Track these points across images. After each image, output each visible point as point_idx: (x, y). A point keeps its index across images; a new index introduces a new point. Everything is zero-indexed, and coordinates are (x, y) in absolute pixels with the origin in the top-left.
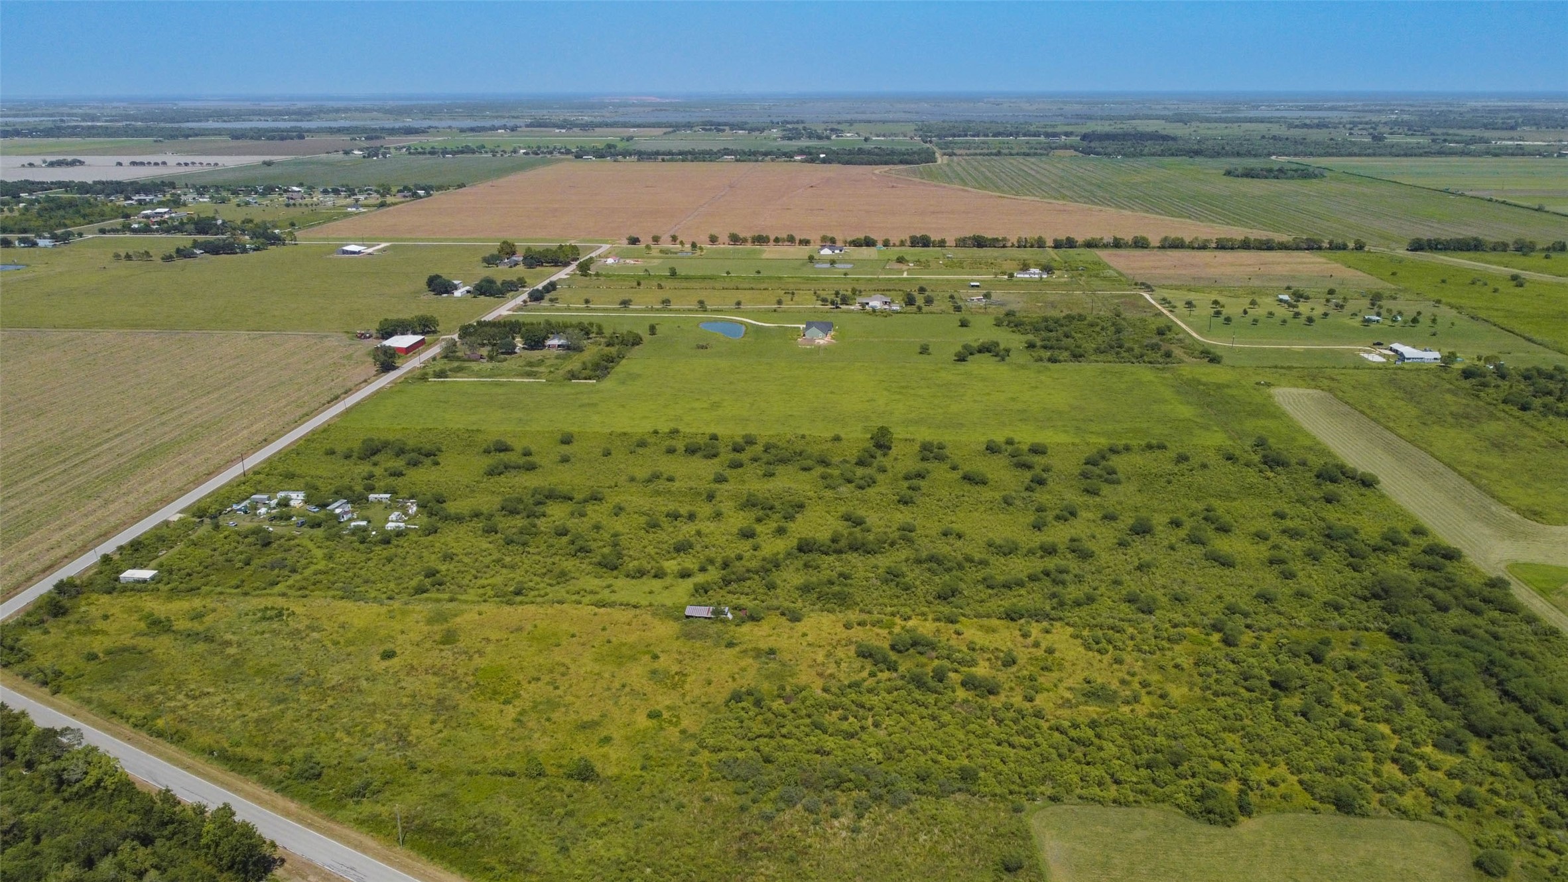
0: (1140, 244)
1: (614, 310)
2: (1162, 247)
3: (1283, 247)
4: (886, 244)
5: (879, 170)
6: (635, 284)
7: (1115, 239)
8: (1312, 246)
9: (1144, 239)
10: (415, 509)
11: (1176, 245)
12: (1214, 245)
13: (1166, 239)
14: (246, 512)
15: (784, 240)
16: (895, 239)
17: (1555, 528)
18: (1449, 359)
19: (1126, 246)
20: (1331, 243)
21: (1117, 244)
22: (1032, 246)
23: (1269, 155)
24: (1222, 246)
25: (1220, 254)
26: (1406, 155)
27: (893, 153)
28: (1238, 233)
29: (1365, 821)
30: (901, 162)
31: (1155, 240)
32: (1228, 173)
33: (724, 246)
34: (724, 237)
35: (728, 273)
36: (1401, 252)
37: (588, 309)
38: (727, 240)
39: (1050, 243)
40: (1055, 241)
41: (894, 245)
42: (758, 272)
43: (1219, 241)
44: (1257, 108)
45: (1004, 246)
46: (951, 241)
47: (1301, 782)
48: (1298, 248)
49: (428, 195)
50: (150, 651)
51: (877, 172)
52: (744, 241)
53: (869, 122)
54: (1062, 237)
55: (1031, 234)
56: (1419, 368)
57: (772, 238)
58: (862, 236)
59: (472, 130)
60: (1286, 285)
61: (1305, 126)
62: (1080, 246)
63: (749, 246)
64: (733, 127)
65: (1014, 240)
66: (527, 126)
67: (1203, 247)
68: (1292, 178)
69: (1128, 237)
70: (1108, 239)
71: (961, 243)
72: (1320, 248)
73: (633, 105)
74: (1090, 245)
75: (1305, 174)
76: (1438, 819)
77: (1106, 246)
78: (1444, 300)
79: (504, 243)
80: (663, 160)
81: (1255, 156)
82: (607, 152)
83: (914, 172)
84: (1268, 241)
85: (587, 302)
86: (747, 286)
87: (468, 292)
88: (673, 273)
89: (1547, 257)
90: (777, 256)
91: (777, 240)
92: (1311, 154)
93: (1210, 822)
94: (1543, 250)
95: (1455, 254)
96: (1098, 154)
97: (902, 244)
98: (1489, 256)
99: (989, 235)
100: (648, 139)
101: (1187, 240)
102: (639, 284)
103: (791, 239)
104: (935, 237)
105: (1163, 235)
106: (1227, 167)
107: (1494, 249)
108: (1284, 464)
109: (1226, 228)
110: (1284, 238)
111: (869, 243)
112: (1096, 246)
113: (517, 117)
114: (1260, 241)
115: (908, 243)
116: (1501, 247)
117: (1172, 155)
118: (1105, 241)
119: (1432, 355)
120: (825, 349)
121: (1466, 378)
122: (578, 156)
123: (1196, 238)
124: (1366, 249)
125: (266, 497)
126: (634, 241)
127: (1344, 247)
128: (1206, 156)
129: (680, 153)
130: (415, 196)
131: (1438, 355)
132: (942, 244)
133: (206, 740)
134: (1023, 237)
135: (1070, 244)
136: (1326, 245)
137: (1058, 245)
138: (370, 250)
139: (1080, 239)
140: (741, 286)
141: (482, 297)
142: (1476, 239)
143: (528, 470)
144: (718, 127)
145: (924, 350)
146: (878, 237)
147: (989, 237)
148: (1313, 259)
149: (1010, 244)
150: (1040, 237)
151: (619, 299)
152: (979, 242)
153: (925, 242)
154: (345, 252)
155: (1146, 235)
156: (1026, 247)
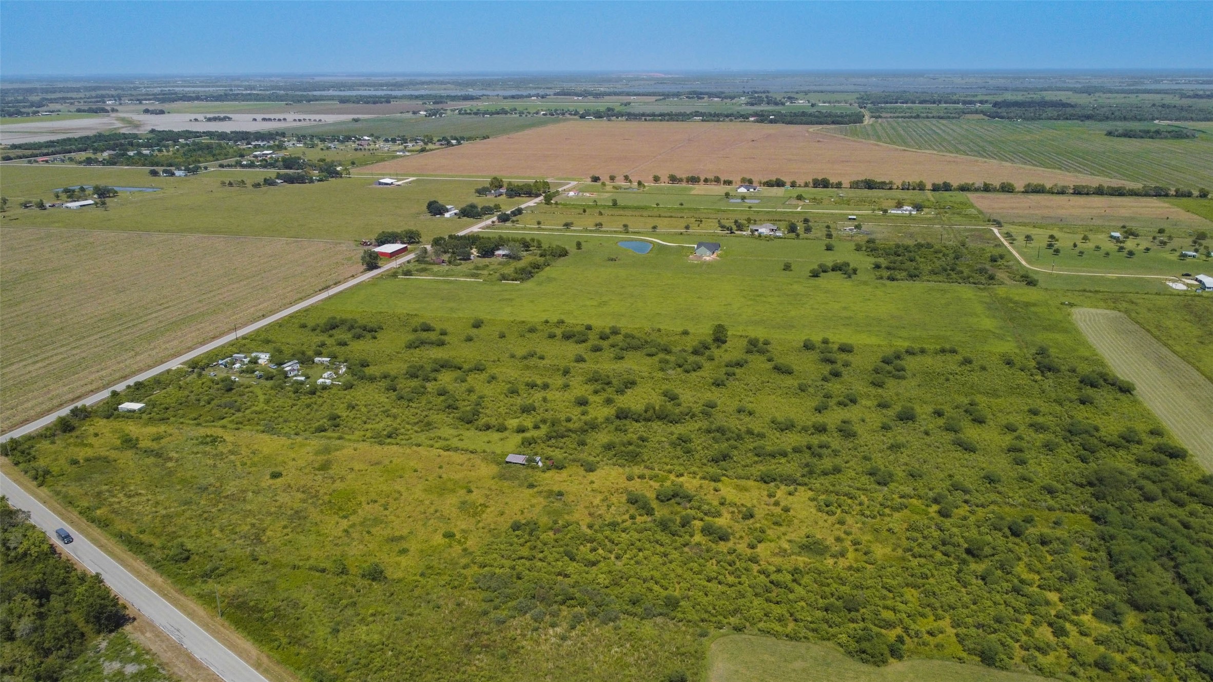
0: (1007, 189)
1: (558, 230)
2: (1026, 192)
3: (1133, 193)
4: (793, 185)
6: (582, 211)
7: (985, 184)
8: (1160, 193)
9: (1010, 185)
10: (344, 370)
11: (1038, 190)
12: (1071, 191)
13: (1029, 185)
14: (225, 366)
15: (711, 181)
16: (800, 182)
19: (995, 190)
20: (1177, 191)
21: (986, 189)
22: (914, 189)
23: (1153, 119)
24: (1078, 192)
25: (1076, 198)
27: (830, 115)
28: (1094, 181)
29: (1003, 674)
30: (833, 123)
31: (1019, 185)
33: (664, 184)
34: (664, 178)
35: (658, 204)
37: (540, 229)
38: (667, 180)
39: (929, 186)
40: (934, 185)
41: (800, 186)
42: (682, 204)
43: (1077, 187)
45: (891, 189)
46: (846, 184)
47: (957, 635)
48: (1147, 195)
49: (459, 143)
50: (115, 461)
51: (811, 130)
52: (681, 180)
53: (822, 92)
54: (940, 181)
55: (914, 179)
57: (702, 178)
58: (774, 179)
59: (513, 97)
60: (1122, 224)
62: (955, 190)
63: (684, 185)
64: (712, 95)
65: (898, 182)
66: (555, 95)
67: (1062, 192)
68: (1166, 138)
69: (997, 183)
70: (979, 183)
71: (855, 185)
72: (1167, 195)
74: (963, 188)
75: (1178, 135)
77: (976, 190)
79: (495, 178)
80: (646, 120)
81: (1140, 120)
82: (605, 114)
84: (1120, 188)
85: (539, 223)
86: (668, 215)
87: (456, 214)
88: (615, 204)
90: (702, 193)
91: (706, 180)
92: (1192, 119)
93: (863, 660)
96: (1002, 118)
97: (806, 185)
100: (638, 105)
101: (1048, 186)
102: (585, 211)
103: (717, 180)
104: (833, 180)
105: (1027, 182)
106: (1109, 128)
108: (1056, 370)
110: (1137, 186)
111: (779, 184)
112: (968, 190)
113: (551, 88)
114: (1113, 189)
115: (811, 185)
117: (1067, 119)
118: (976, 186)
120: (709, 265)
122: (583, 117)
123: (1056, 185)
125: (243, 355)
126: (595, 179)
127: (1189, 195)
128: (1095, 120)
130: (449, 144)
132: (839, 185)
133: (122, 527)
134: (907, 181)
135: (947, 187)
136: (1173, 192)
137: (936, 188)
138: (400, 183)
139: (955, 184)
140: (662, 214)
141: (465, 218)
143: (438, 345)
144: (699, 95)
145: (787, 267)
146: (787, 179)
147: (879, 181)
148: (1162, 205)
149: (895, 187)
150: (921, 182)
151: (564, 222)
152: (870, 185)
153: (825, 184)
154: (380, 184)
155: (1012, 182)
156: (908, 189)
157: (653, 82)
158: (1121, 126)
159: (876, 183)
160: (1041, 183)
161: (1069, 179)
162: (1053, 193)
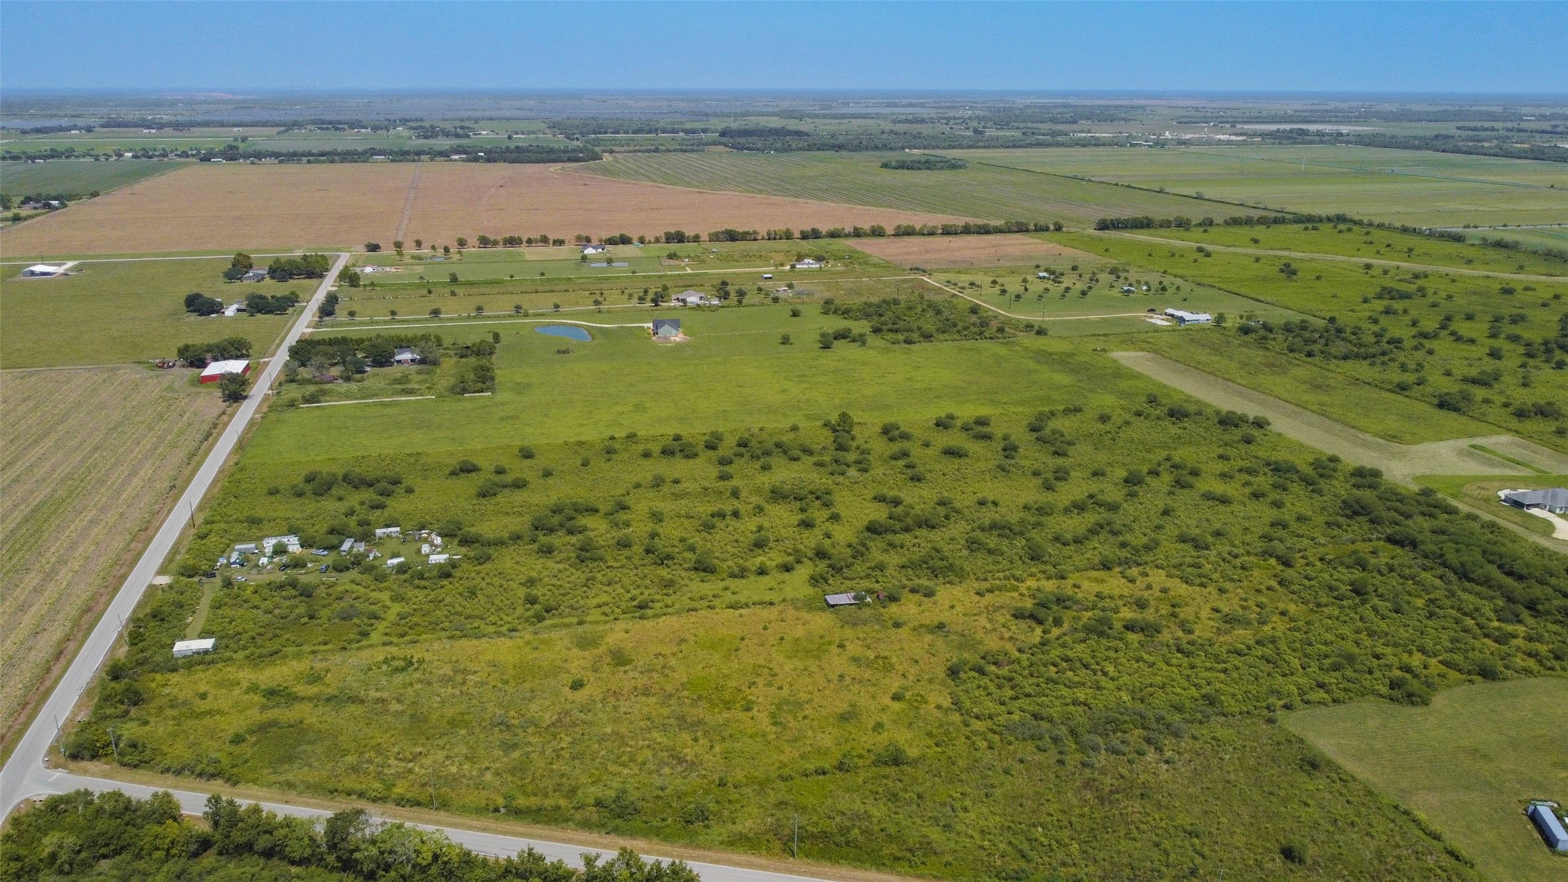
0: (877, 232)
2: (896, 235)
3: (998, 231)
4: (642, 240)
5: (554, 168)
6: (425, 292)
7: (856, 229)
8: (1022, 229)
9: (880, 228)
10: (439, 539)
11: (909, 232)
12: (940, 231)
13: (899, 227)
14: (242, 565)
15: (536, 241)
16: (649, 237)
17: (1414, 448)
18: (1220, 319)
19: (866, 235)
20: (1035, 225)
21: (857, 233)
22: (781, 238)
23: (903, 148)
24: (948, 232)
25: (947, 239)
26: (1015, 146)
27: (552, 151)
28: (960, 221)
29: (1508, 683)
30: (570, 160)
31: (890, 230)
32: (885, 165)
33: (472, 249)
34: (473, 241)
35: (512, 277)
36: (1091, 231)
37: (394, 321)
38: (477, 243)
39: (797, 235)
40: (802, 232)
41: (650, 242)
42: (543, 274)
43: (944, 227)
44: (846, 104)
45: (755, 239)
46: (704, 237)
47: (1440, 662)
48: (1010, 232)
49: (64, 206)
50: (301, 722)
51: (552, 169)
52: (495, 243)
53: (492, 119)
54: (808, 228)
55: (780, 227)
56: (1201, 329)
57: (524, 239)
58: (617, 234)
59: (38, 131)
60: (1034, 264)
61: (907, 121)
62: (824, 237)
63: (500, 248)
64: (352, 125)
65: (763, 232)
66: (103, 126)
67: (932, 233)
68: (942, 168)
69: (866, 227)
70: (848, 229)
71: (715, 237)
72: (1027, 231)
73: (202, 102)
74: (833, 235)
75: (954, 166)
76: (1551, 672)
77: (847, 236)
78: (1171, 271)
79: (238, 254)
80: (309, 162)
81: (891, 149)
82: (231, 154)
83: (588, 168)
85: (393, 313)
86: (545, 288)
87: (238, 310)
88: (454, 279)
89: (1205, 231)
90: (541, 258)
91: (529, 241)
92: (938, 147)
93: (1413, 703)
94: (1200, 225)
95: (1135, 231)
96: (751, 149)
97: (657, 240)
98: (1162, 231)
100: (262, 138)
101: (918, 227)
102: (430, 292)
103: (544, 240)
104: (689, 232)
105: (896, 224)
106: (884, 160)
107: (1161, 226)
108: (1186, 415)
109: (929, 215)
110: (999, 223)
111: (625, 240)
112: (839, 236)
113: (78, 116)
114: (979, 227)
115: (663, 240)
116: (1165, 224)
117: (819, 149)
118: (846, 231)
119: (1203, 317)
120: (679, 347)
121: (1246, 333)
122: (206, 159)
123: (925, 226)
124: (1064, 229)
125: (253, 545)
126: (374, 248)
127: (1046, 229)
128: (849, 150)
129: (322, 154)
130: (48, 206)
131: (1208, 317)
132: (696, 239)
133: (474, 798)
134: (772, 229)
135: (816, 234)
136: (1032, 227)
137: (805, 236)
138: (61, 270)
139: (824, 228)
140: (540, 288)
141: (259, 316)
142: (1147, 218)
143: (518, 487)
144: (335, 125)
145: (785, 341)
146: (635, 237)
147: (741, 231)
148: (1030, 240)
149: (760, 237)
150: (788, 230)
151: (429, 309)
152: (732, 236)
153: (679, 238)
154: (33, 273)
155: (882, 224)
156: (775, 239)
157: (230, 107)
158: (893, 156)
159: (739, 233)
160: (911, 224)
161: (937, 219)
162: (923, 235)
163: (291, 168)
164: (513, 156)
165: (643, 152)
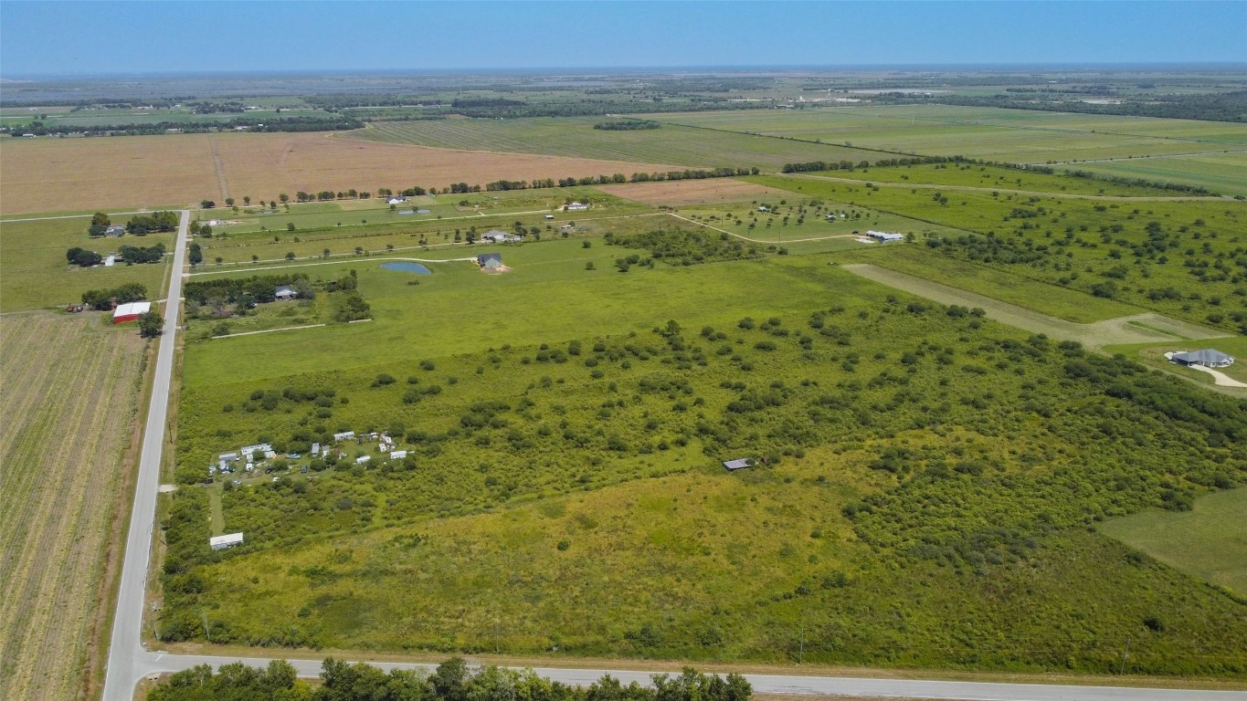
0: (619, 180)
1: (281, 263)
2: (633, 181)
4: (433, 191)
6: (272, 239)
7: (602, 177)
8: (729, 174)
9: (621, 176)
10: (390, 439)
11: (643, 179)
12: (667, 177)
13: (635, 175)
14: (231, 471)
15: (346, 195)
16: (439, 188)
17: (1092, 325)
18: (910, 237)
19: (610, 182)
20: (739, 171)
21: (604, 181)
22: (544, 187)
24: (672, 178)
25: (673, 183)
26: (690, 110)
28: (681, 169)
31: (628, 177)
32: (597, 127)
33: (293, 203)
34: (293, 196)
35: (339, 224)
36: (780, 174)
38: (297, 198)
39: (557, 183)
40: (560, 181)
41: (439, 193)
42: (364, 222)
43: (670, 174)
44: (542, 80)
45: (524, 188)
46: (483, 187)
47: (1186, 478)
48: (720, 176)
50: (351, 594)
52: (312, 198)
53: (255, 96)
54: (565, 178)
55: (544, 177)
56: (899, 245)
57: (336, 194)
58: (412, 187)
60: (751, 200)
62: (578, 184)
63: (316, 202)
64: (134, 103)
65: (529, 182)
67: (661, 179)
69: (610, 175)
70: (597, 178)
71: (491, 188)
72: (733, 175)
74: (585, 183)
75: (652, 126)
77: (596, 183)
78: (855, 202)
79: (97, 214)
80: (112, 135)
81: (596, 114)
82: (39, 130)
84: (701, 172)
85: (255, 258)
86: (374, 232)
87: (116, 261)
88: (291, 228)
89: (866, 171)
91: (340, 195)
92: (632, 112)
93: (1182, 510)
94: (859, 167)
95: (813, 173)
96: (484, 117)
97: (445, 191)
98: (833, 172)
99: (512, 180)
101: (650, 175)
103: (353, 194)
104: (470, 184)
105: (633, 173)
106: (597, 123)
107: (831, 169)
108: (922, 310)
110: (710, 170)
111: (419, 192)
112: (590, 184)
114: (696, 173)
115: (451, 190)
116: (834, 167)
118: (595, 179)
119: (898, 236)
121: (933, 247)
122: (18, 134)
123: (655, 173)
124: (760, 173)
125: (234, 454)
126: (209, 205)
127: (747, 173)
128: (562, 115)
131: (901, 236)
132: (477, 189)
133: (525, 641)
134: (537, 179)
135: (571, 183)
136: (736, 172)
137: (563, 185)
139: (577, 178)
140: (369, 233)
142: (820, 163)
143: (435, 393)
145: (590, 267)
146: (427, 188)
148: (738, 183)
149: (527, 186)
150: (549, 180)
151: (283, 254)
152: (506, 186)
153: (464, 189)
155: (623, 174)
156: (539, 187)
157: (17, 90)
158: (600, 120)
159: (511, 183)
160: (645, 172)
161: (663, 169)
162: (654, 180)
163: (96, 141)
164: (290, 126)
165: (396, 120)
